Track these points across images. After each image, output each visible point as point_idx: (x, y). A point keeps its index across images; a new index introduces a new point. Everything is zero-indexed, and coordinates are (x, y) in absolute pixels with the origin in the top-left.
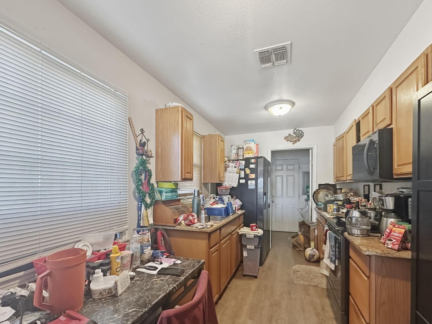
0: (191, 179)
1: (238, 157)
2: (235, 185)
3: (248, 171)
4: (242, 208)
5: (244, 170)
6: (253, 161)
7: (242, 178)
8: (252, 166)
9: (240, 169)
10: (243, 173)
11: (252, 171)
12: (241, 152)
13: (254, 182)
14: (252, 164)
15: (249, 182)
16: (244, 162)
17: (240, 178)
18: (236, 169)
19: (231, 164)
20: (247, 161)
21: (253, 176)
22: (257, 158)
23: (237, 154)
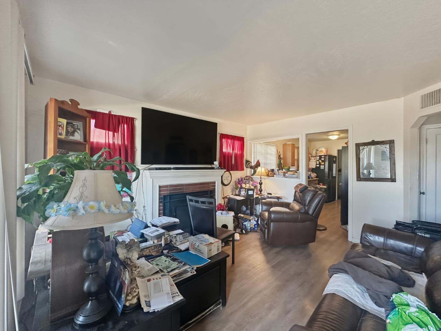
0: (294, 166)
1: (316, 155)
2: (314, 167)
3: (320, 161)
4: (317, 177)
5: (319, 161)
6: (323, 157)
7: (318, 164)
8: (323, 159)
9: (317, 160)
10: (318, 162)
11: (323, 161)
12: (318, 152)
13: (323, 166)
14: (322, 158)
15: (321, 166)
16: (318, 157)
17: (317, 164)
18: (315, 160)
19: (312, 158)
20: (320, 157)
21: (323, 163)
22: (325, 156)
23: (316, 153)
